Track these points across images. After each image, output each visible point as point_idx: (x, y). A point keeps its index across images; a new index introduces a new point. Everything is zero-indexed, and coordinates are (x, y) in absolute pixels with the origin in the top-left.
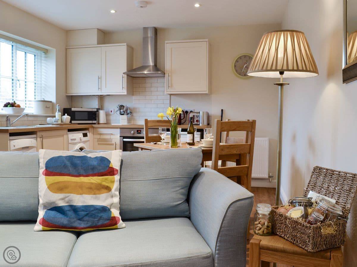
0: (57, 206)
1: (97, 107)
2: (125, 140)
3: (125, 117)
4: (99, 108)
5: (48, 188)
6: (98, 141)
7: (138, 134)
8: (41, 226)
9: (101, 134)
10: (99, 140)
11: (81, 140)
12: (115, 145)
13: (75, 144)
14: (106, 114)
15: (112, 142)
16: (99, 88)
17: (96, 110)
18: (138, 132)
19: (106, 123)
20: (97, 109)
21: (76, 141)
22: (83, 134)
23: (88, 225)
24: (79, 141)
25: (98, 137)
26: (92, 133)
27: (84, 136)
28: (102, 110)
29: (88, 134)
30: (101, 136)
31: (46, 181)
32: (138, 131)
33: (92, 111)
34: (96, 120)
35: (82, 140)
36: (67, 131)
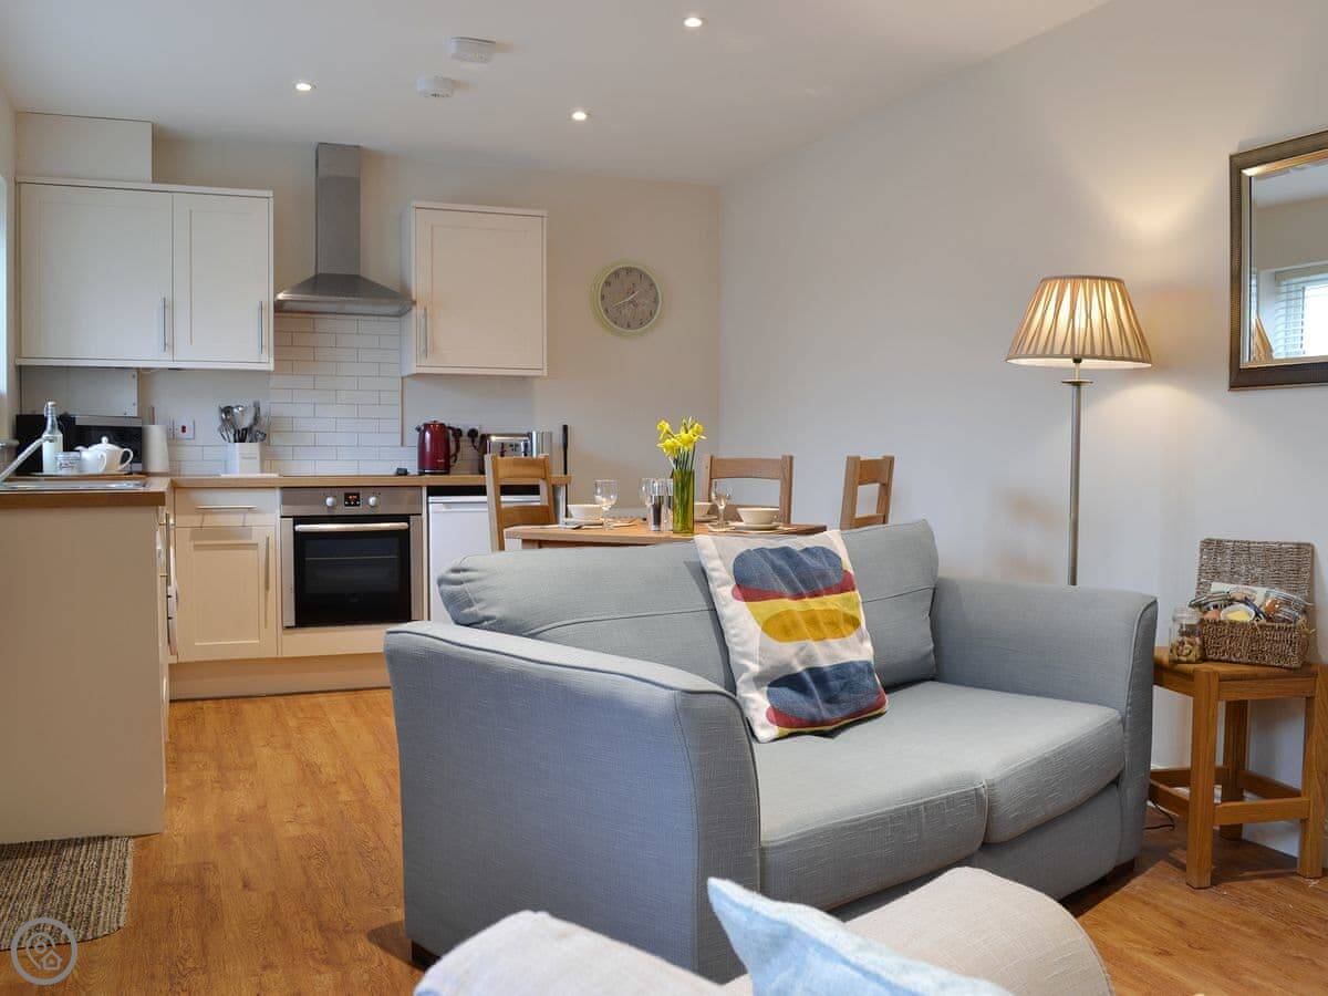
0: (793, 672)
1: (136, 413)
2: (300, 527)
3: (251, 448)
4: (143, 415)
5: (764, 629)
7: (350, 505)
8: (776, 727)
9: (206, 511)
10: (198, 532)
12: (262, 546)
14: (168, 440)
15: (250, 537)
16: (165, 345)
17: (137, 424)
18: (349, 501)
20: (138, 420)
23: (847, 712)
28: (154, 423)
30: (208, 517)
31: (756, 615)
32: (347, 495)
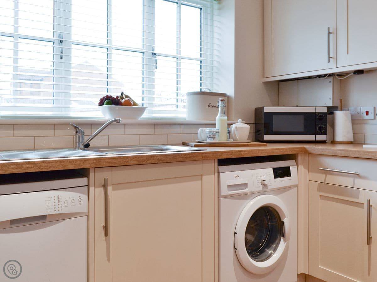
1: (330, 104)
4: (335, 105)
6: (319, 189)
9: (328, 172)
10: (323, 186)
11: (264, 186)
12: (366, 206)
13: (245, 197)
14: (352, 120)
15: (358, 197)
16: (329, 57)
17: (325, 110)
19: (352, 140)
20: (328, 108)
21: (247, 190)
22: (274, 169)
24: (260, 188)
25: (321, 177)
26: (305, 168)
27: (276, 176)
28: (341, 110)
29: (293, 170)
30: (328, 176)
33: (315, 113)
34: (325, 134)
35: (269, 188)
36: (216, 164)
